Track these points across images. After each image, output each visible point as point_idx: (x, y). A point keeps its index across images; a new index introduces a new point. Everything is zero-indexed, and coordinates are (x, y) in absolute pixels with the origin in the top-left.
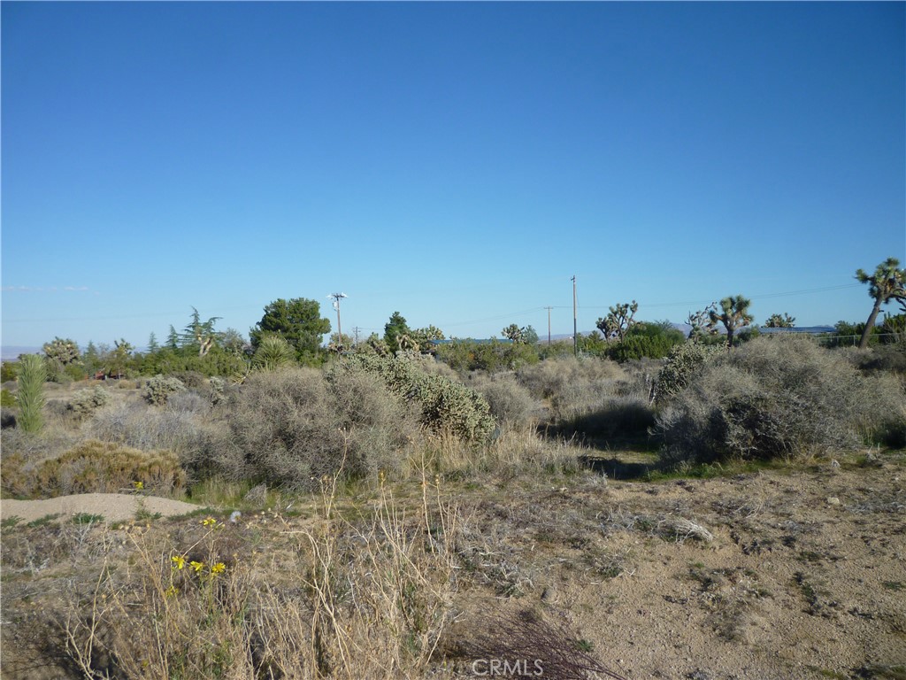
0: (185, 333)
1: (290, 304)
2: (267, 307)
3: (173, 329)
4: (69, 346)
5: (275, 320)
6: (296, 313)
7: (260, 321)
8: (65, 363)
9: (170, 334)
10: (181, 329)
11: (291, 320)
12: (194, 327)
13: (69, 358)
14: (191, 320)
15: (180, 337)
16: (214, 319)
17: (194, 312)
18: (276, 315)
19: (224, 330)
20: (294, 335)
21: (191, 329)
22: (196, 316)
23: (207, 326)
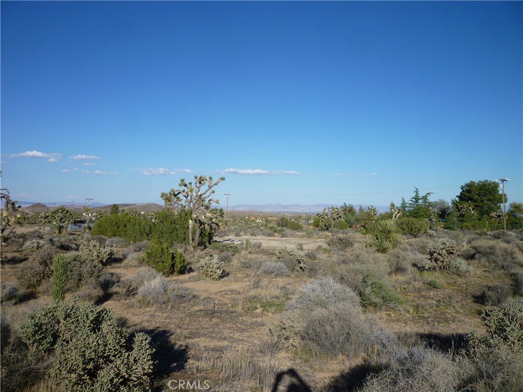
0: (410, 202)
1: (478, 184)
2: (462, 186)
3: (403, 200)
4: (336, 210)
5: (467, 194)
6: (481, 190)
7: (459, 195)
8: (334, 219)
9: (401, 202)
10: (408, 201)
11: (479, 195)
12: (415, 198)
13: (336, 217)
14: (414, 195)
15: (408, 205)
16: (429, 194)
17: (415, 190)
18: (469, 191)
19: (437, 200)
20: (480, 204)
21: (414, 200)
22: (417, 192)
23: (425, 198)
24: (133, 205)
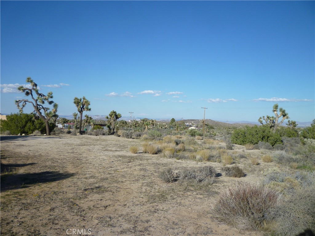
24: (197, 120)
